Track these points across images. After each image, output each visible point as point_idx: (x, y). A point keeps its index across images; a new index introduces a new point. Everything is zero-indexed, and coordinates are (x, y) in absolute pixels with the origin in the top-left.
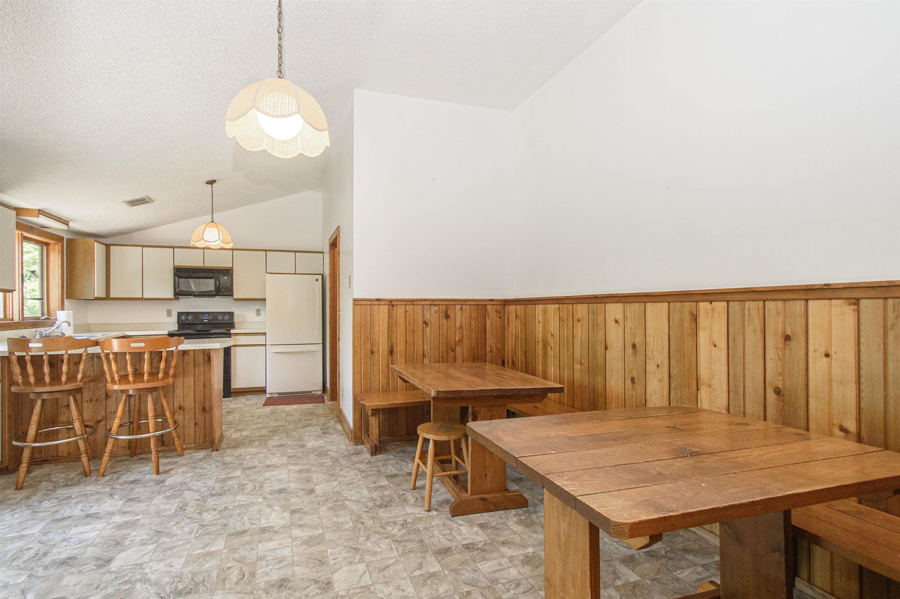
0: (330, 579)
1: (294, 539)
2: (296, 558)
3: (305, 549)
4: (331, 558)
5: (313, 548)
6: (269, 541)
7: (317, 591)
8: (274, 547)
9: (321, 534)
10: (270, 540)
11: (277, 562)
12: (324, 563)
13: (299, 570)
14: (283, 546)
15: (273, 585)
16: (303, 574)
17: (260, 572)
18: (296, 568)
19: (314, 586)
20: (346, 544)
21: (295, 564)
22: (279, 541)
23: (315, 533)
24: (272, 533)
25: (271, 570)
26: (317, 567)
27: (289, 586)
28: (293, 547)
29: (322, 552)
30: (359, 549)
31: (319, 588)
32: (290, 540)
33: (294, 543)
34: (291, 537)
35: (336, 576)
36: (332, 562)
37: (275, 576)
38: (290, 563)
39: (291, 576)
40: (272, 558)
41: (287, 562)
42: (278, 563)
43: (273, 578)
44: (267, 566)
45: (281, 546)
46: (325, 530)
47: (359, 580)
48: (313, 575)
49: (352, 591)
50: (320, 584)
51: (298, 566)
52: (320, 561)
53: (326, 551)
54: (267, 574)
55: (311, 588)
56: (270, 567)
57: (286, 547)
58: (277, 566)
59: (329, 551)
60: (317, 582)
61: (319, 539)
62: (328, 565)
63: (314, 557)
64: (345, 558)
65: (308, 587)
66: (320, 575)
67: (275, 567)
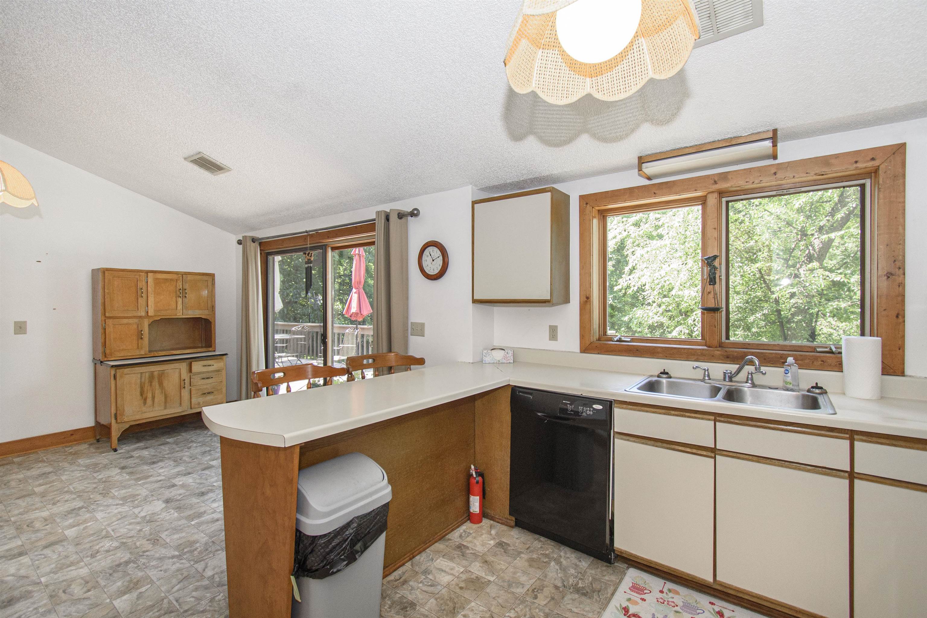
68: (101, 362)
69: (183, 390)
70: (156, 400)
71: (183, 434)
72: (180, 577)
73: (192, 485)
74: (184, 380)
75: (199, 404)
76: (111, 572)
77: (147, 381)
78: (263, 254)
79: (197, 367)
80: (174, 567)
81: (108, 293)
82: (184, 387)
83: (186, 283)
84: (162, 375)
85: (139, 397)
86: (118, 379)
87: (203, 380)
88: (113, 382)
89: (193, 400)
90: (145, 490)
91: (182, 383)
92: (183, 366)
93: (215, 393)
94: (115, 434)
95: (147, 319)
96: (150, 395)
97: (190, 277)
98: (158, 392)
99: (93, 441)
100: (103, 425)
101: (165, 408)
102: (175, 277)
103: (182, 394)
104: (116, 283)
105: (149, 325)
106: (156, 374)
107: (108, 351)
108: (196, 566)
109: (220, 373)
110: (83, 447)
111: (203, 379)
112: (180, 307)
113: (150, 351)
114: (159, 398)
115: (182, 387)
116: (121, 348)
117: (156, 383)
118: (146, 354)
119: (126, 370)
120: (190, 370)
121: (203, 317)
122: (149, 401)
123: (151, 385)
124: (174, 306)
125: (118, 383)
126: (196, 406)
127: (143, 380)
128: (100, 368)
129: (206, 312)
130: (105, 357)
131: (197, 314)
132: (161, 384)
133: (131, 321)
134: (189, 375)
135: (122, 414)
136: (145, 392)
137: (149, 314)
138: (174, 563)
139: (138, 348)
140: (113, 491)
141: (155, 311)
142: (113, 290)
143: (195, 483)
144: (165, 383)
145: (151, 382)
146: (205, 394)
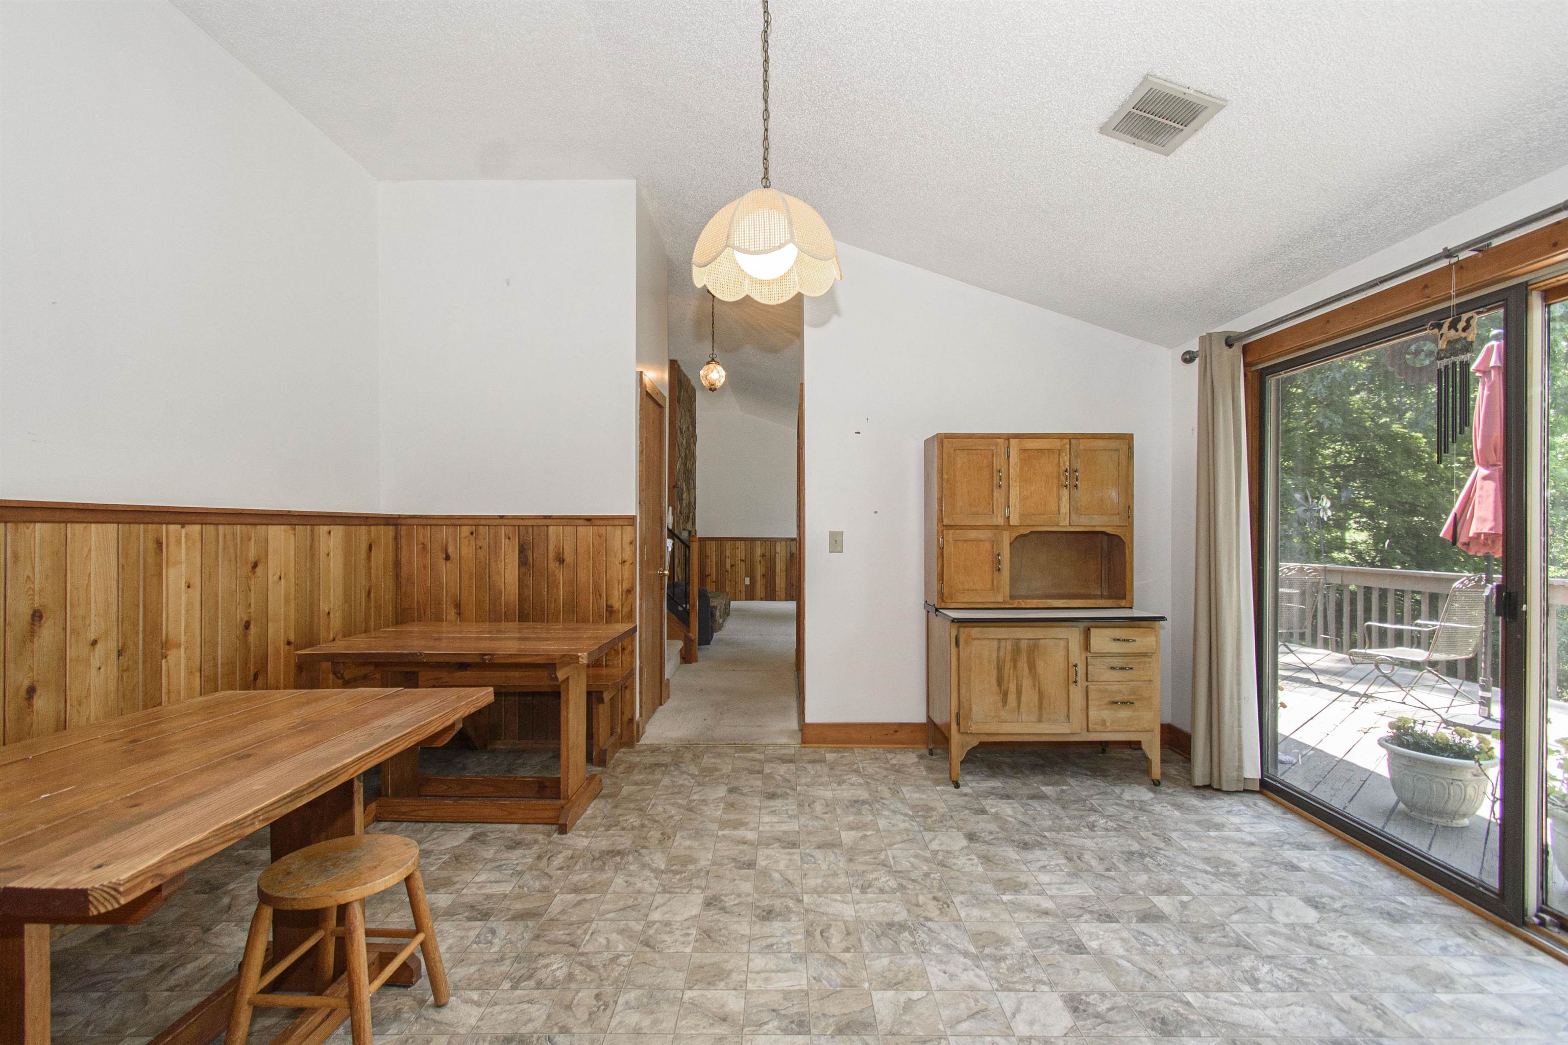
0: (705, 910)
1: (740, 986)
2: (745, 948)
3: (727, 961)
4: (692, 938)
5: (713, 960)
6: (790, 992)
7: (726, 899)
8: (779, 975)
9: (690, 988)
10: (787, 995)
11: (775, 947)
12: (705, 932)
13: (744, 928)
14: (763, 975)
15: (780, 914)
16: (738, 922)
17: (799, 937)
18: (747, 932)
19: (727, 904)
20: (657, 956)
21: (747, 939)
22: (769, 987)
23: (700, 992)
24: (783, 1012)
25: (783, 936)
26: (716, 928)
27: (759, 911)
28: (745, 969)
29: (702, 951)
30: (641, 942)
31: (722, 901)
32: (750, 986)
33: (743, 977)
34: (748, 993)
35: (695, 911)
36: (693, 931)
37: (777, 926)
38: (753, 942)
39: (755, 923)
40: (783, 955)
41: (759, 944)
42: (772, 945)
43: (780, 924)
44: (789, 943)
45: (767, 975)
46: (679, 995)
47: (669, 901)
48: (724, 918)
49: (685, 891)
50: (719, 906)
51: (743, 935)
52: (709, 937)
53: (695, 950)
54: (789, 931)
55: (732, 903)
56: (785, 940)
57: (758, 973)
58: (774, 940)
59: (688, 950)
60: (723, 909)
61: (698, 977)
62: (700, 928)
63: (716, 945)
64: (670, 932)
65: (735, 905)
66: (716, 917)
67: (778, 939)
68: (937, 610)
69: (1072, 687)
70: (1024, 699)
71: (1071, 781)
72: (905, 837)
73: (1010, 823)
74: (1076, 666)
75: (1104, 723)
76: (848, 804)
77: (1008, 658)
78: (1249, 374)
79: (1101, 639)
80: (902, 826)
81: (948, 480)
82: (1076, 682)
83: (1077, 457)
84: (1034, 647)
85: (995, 689)
86: (961, 647)
87: (1113, 672)
88: (954, 650)
89: (1091, 713)
90: (943, 805)
91: (1072, 671)
92: (1074, 636)
93: (1137, 704)
94: (958, 749)
95: (1008, 533)
96: (1013, 688)
97: (1084, 444)
98: (1027, 683)
99: (925, 752)
100: (935, 724)
101: (1040, 721)
102: (1056, 444)
103: (1071, 696)
104: (959, 462)
105: (1011, 544)
106: (1024, 645)
107: (945, 591)
108: (924, 833)
109: (1148, 660)
110: (910, 758)
111: (1112, 668)
112: (1065, 508)
113: (1012, 597)
114: (1029, 696)
115: (1070, 680)
116: (966, 587)
117: (1023, 664)
118: (1004, 602)
119: (975, 631)
120: (1087, 646)
121: (1109, 530)
122: (1012, 698)
123: (1015, 667)
124: (1054, 507)
125: (961, 652)
126: (1099, 728)
127: (1002, 653)
128: (936, 621)
129: (1116, 520)
130: (943, 601)
131: (1097, 522)
132: (1032, 667)
133: (980, 534)
134: (1084, 656)
135: (969, 717)
136: (1006, 682)
137: (1012, 523)
138: (904, 821)
139: (992, 589)
140: (904, 789)
141: (1022, 516)
142: (955, 476)
143: (1015, 819)
144: (1040, 665)
145: (1015, 661)
146: (1116, 703)
